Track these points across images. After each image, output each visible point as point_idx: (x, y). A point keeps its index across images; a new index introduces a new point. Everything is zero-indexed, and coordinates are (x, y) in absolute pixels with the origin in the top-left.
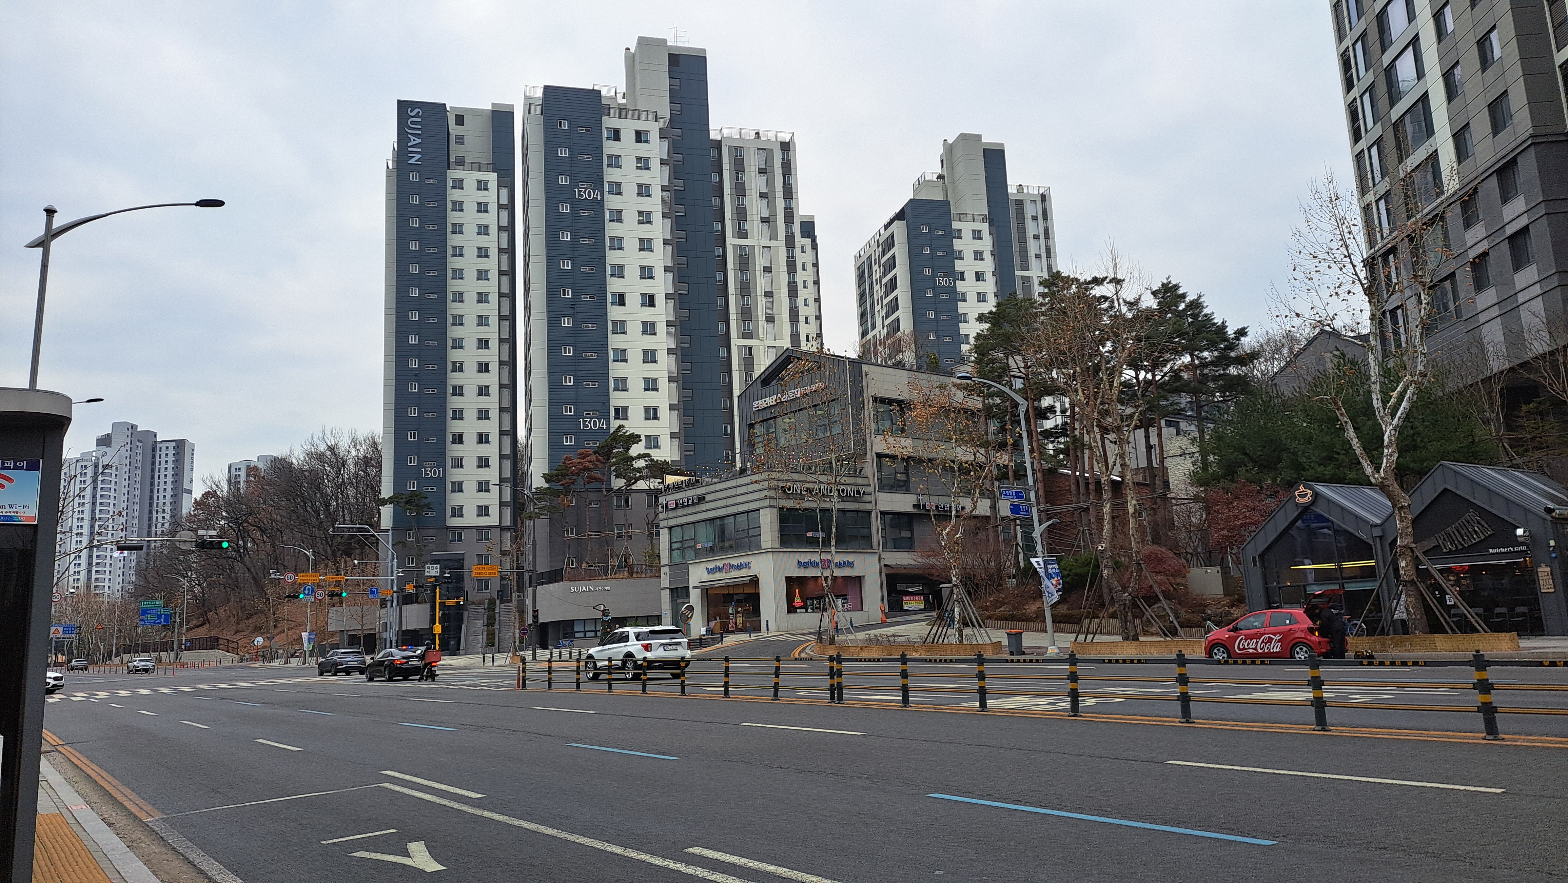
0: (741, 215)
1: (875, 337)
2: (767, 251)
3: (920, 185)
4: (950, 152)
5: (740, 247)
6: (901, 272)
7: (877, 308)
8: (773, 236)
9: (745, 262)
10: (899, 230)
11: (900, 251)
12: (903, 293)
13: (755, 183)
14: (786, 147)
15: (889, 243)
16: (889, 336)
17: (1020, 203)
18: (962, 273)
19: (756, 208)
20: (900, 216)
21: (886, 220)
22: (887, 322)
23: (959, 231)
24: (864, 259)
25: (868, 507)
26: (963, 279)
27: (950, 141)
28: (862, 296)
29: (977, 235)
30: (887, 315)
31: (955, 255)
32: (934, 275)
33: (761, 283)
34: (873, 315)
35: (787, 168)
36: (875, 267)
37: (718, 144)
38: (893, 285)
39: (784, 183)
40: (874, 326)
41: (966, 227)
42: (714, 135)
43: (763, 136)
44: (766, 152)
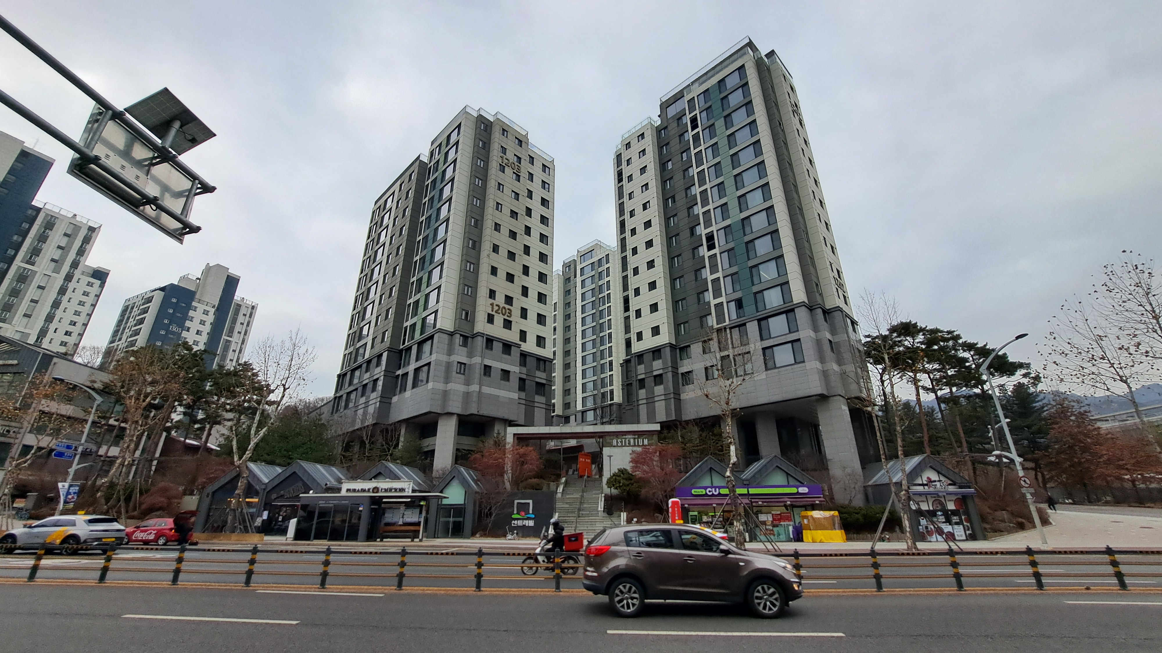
0: (36, 252)
1: (118, 345)
2: (46, 278)
3: (183, 278)
4: (208, 270)
5: (25, 269)
6: (150, 318)
7: (127, 330)
8: (57, 271)
9: (23, 278)
10: (159, 297)
11: (154, 307)
12: (146, 329)
13: (56, 238)
14: (92, 229)
15: (149, 300)
16: (127, 347)
17: (239, 306)
18: (189, 328)
19: (50, 251)
20: (162, 289)
21: (153, 288)
22: (129, 340)
23: (196, 307)
24: (131, 303)
26: (188, 331)
27: (211, 265)
28: (120, 322)
29: (206, 313)
30: (131, 336)
31: (185, 317)
32: (170, 324)
33: (32, 292)
34: (122, 334)
35: (87, 240)
36: (135, 309)
37: (38, 210)
38: (141, 322)
39: (81, 246)
40: (120, 340)
41: (201, 308)
42: (37, 202)
43: (78, 218)
44: (77, 228)
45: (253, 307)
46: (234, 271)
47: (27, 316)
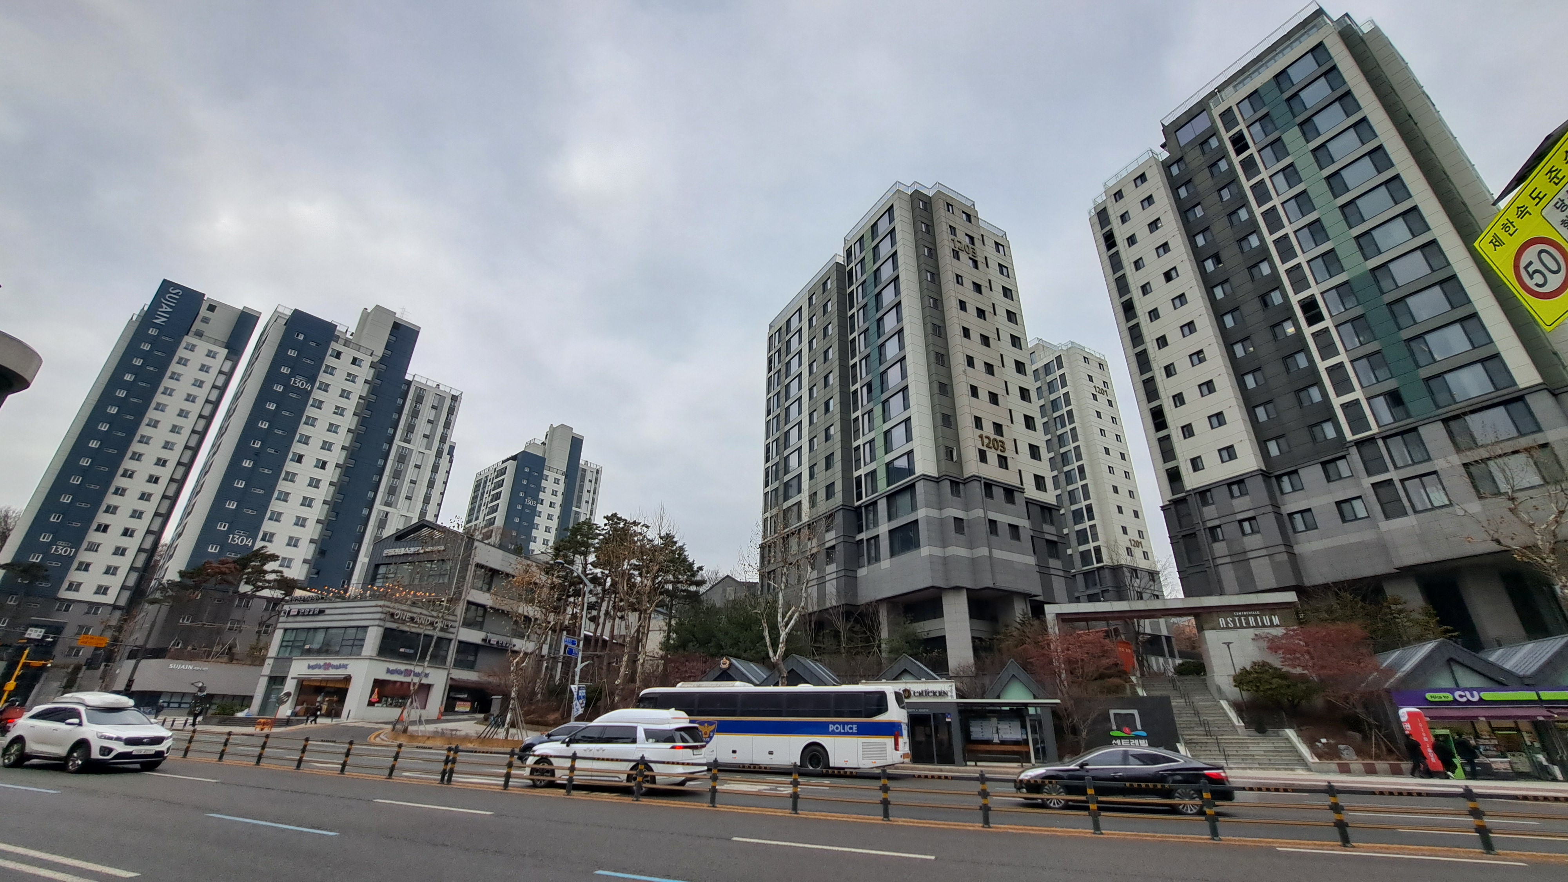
0: (410, 428)
1: (476, 525)
2: (421, 455)
3: (530, 444)
4: (553, 432)
5: (403, 448)
6: (505, 491)
7: (483, 508)
8: (429, 447)
9: (402, 458)
10: (511, 466)
11: (508, 478)
12: (503, 503)
13: (426, 413)
14: (455, 398)
15: (503, 472)
16: (485, 526)
17: (584, 470)
18: (542, 500)
19: (422, 427)
20: (514, 458)
21: (505, 458)
22: (487, 518)
23: (547, 476)
24: (483, 477)
25: (451, 636)
26: (542, 504)
27: (554, 426)
28: (474, 499)
29: (557, 481)
30: (488, 514)
31: (539, 489)
32: (525, 497)
33: (410, 473)
34: (479, 511)
35: (451, 411)
36: (489, 483)
37: (409, 383)
38: (497, 497)
39: (447, 418)
40: (477, 519)
41: (551, 475)
42: (408, 377)
43: (441, 388)
44: (441, 398)
45: (598, 471)
46: (577, 431)
47: (408, 498)
